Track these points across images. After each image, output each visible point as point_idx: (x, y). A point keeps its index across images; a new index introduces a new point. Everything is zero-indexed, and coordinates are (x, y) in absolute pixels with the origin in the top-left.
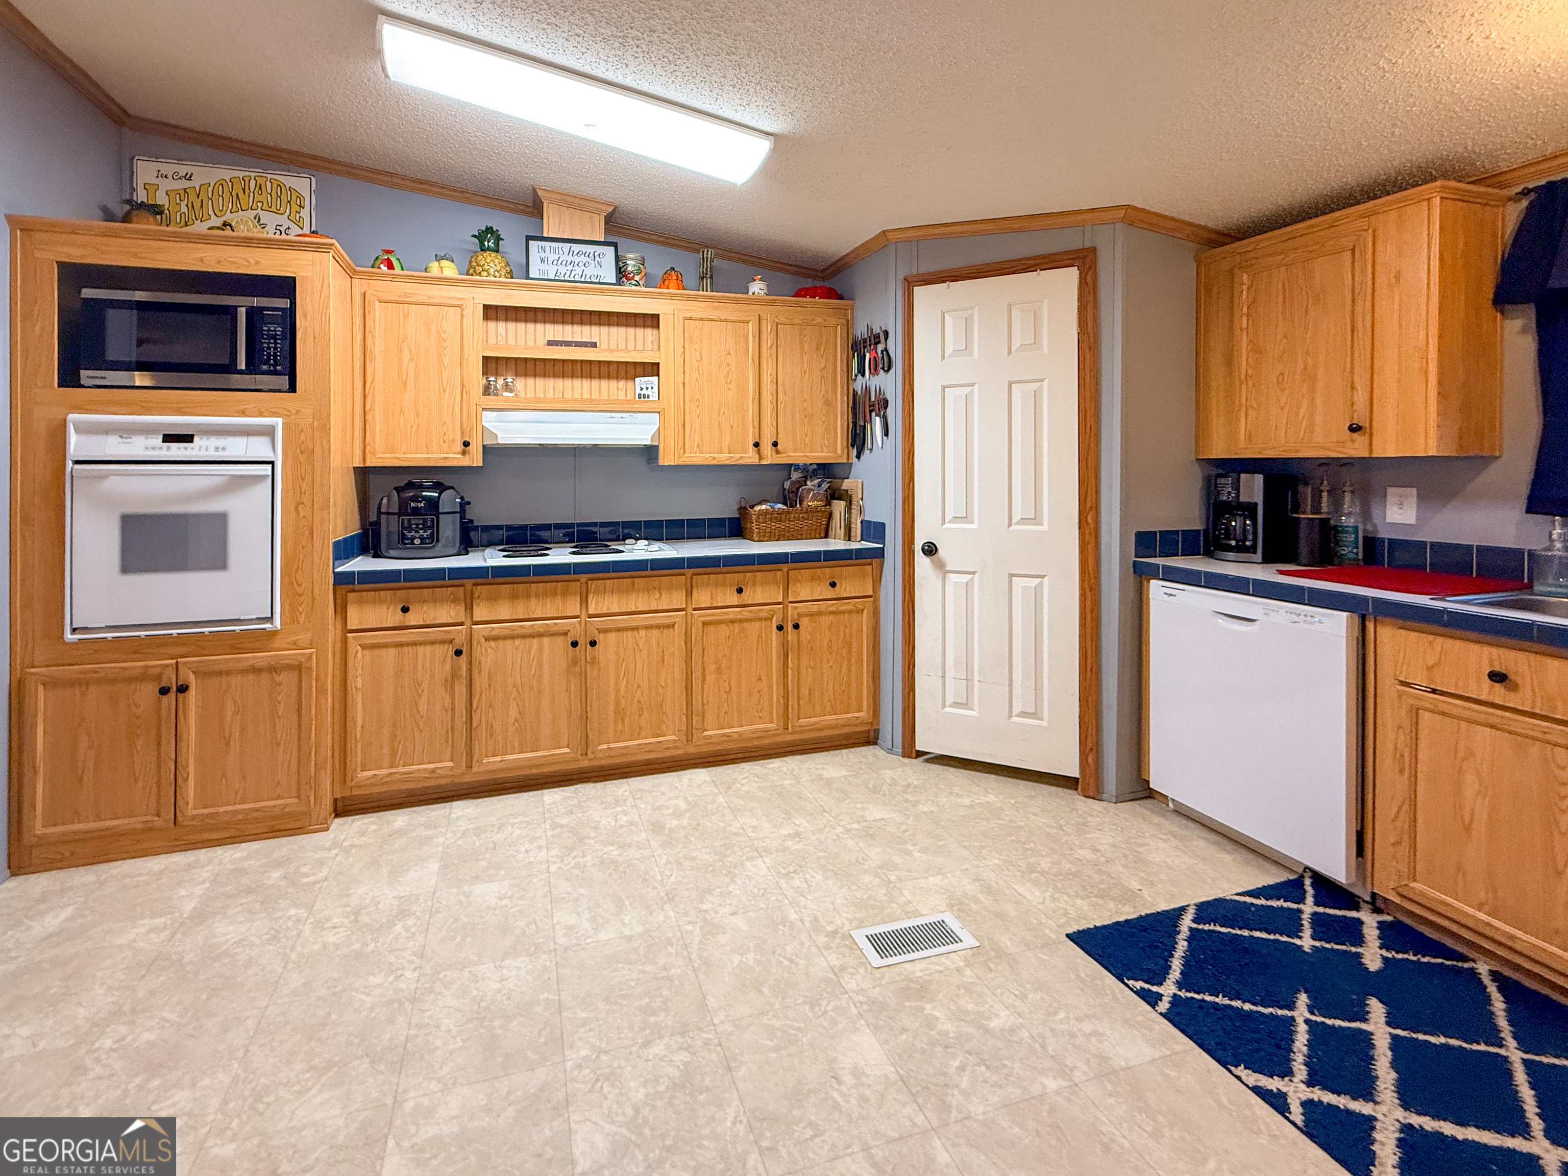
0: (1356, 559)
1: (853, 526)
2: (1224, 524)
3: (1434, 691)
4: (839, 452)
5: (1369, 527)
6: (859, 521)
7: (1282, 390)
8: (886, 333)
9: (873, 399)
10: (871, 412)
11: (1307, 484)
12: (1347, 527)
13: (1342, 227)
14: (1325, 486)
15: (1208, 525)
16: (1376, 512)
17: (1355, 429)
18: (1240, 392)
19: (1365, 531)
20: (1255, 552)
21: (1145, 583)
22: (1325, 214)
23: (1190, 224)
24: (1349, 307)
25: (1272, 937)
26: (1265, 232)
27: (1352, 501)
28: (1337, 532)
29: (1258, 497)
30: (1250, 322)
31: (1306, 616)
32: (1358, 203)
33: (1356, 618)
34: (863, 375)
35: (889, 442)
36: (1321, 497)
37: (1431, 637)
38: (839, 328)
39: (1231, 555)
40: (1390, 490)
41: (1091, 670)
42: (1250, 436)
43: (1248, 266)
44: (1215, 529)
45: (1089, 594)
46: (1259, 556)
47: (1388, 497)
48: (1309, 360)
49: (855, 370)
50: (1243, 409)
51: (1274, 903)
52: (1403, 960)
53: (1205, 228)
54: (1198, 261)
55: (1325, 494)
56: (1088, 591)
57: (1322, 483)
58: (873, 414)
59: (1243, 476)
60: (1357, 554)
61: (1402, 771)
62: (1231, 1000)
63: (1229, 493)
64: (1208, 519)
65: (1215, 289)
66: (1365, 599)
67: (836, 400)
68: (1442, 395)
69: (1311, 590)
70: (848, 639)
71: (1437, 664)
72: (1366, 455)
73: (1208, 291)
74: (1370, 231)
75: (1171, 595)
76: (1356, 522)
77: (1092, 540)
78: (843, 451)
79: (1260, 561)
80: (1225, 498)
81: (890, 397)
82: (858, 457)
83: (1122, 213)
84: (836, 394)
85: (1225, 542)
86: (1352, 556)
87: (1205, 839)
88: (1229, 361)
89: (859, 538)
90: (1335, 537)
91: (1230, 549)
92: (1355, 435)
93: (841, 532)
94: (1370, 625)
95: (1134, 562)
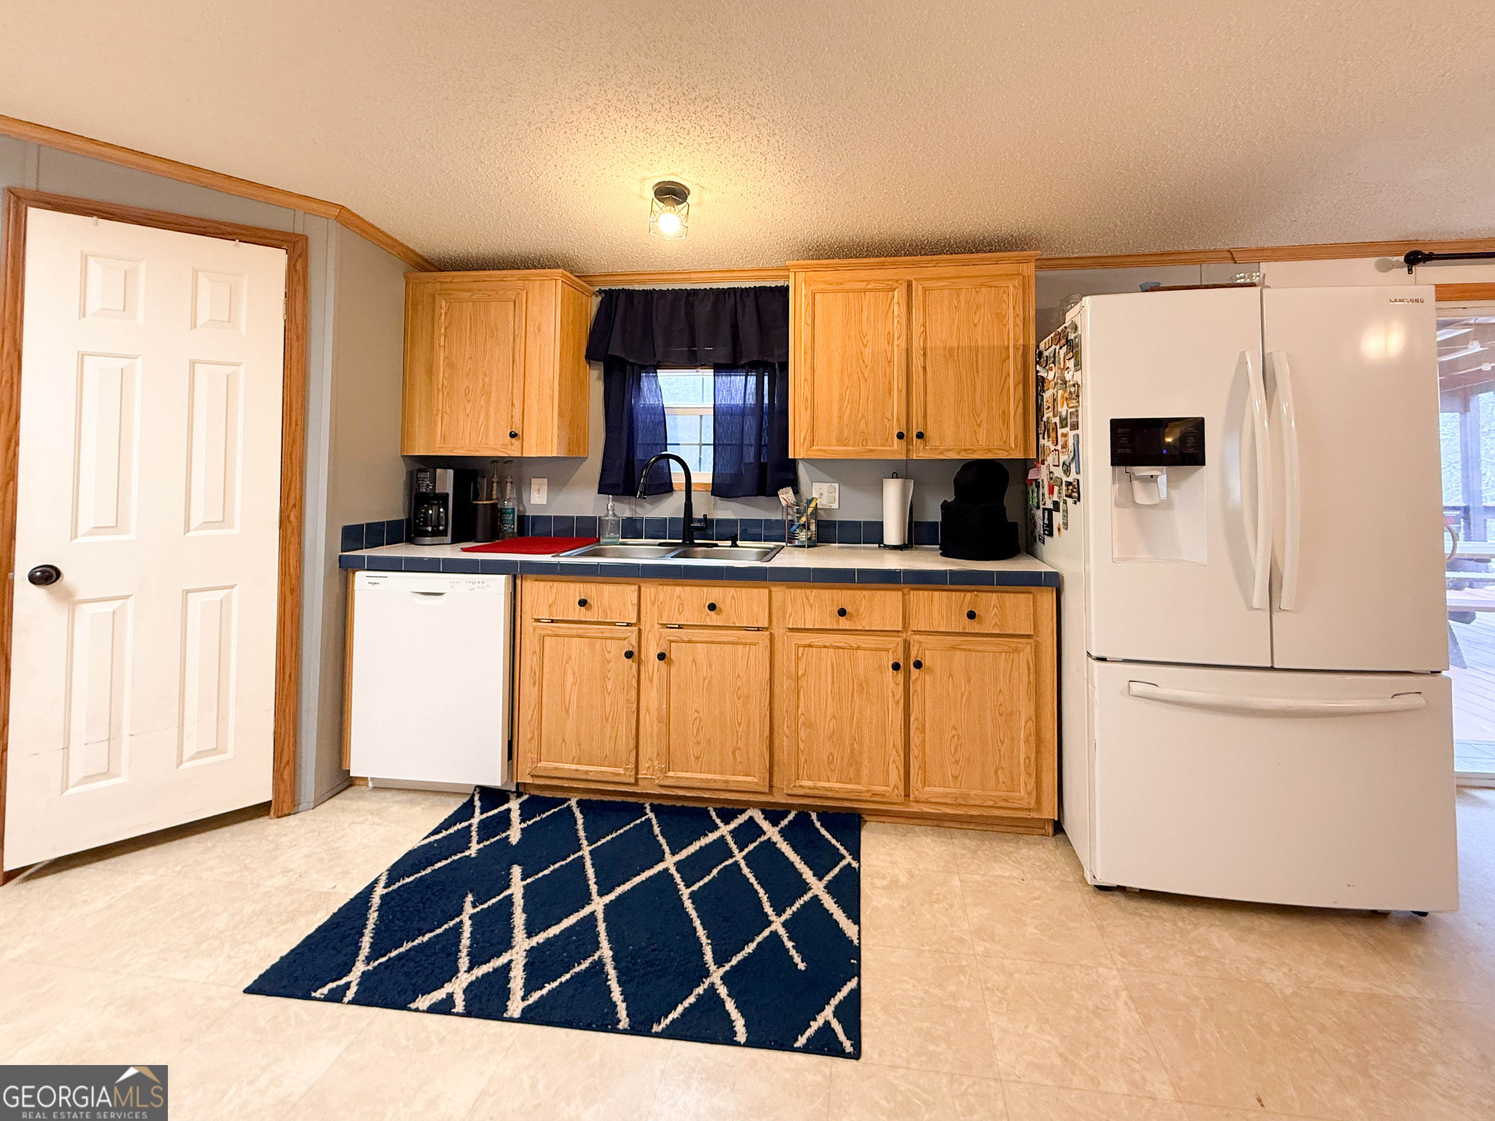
0: (513, 533)
2: (423, 513)
3: (552, 621)
5: (521, 509)
7: (469, 401)
11: (483, 477)
12: (508, 509)
13: (508, 283)
14: (495, 480)
15: (410, 514)
16: (525, 497)
17: (513, 435)
18: (438, 399)
19: (519, 510)
20: (446, 535)
21: (351, 575)
22: (499, 269)
23: (402, 245)
24: (511, 345)
25: (449, 860)
26: (460, 270)
27: (511, 490)
28: (502, 513)
29: (450, 490)
30: (447, 341)
31: (479, 583)
32: (519, 269)
33: (510, 577)
36: (492, 487)
37: (551, 584)
39: (428, 540)
40: (533, 480)
41: (290, 676)
42: (444, 437)
43: (445, 294)
44: (415, 518)
45: (289, 598)
46: (449, 538)
47: (532, 485)
48: (486, 380)
50: (440, 415)
51: (452, 830)
52: (534, 823)
53: (413, 251)
54: (407, 279)
55: (495, 485)
56: (288, 592)
57: (493, 477)
59: (438, 470)
60: (513, 529)
61: (534, 684)
62: (413, 941)
63: (428, 486)
64: (410, 508)
65: (420, 307)
66: (515, 563)
68: (560, 414)
69: (484, 562)
71: (554, 602)
72: (519, 455)
73: (415, 306)
74: (525, 291)
75: (375, 583)
76: (513, 505)
77: (295, 539)
79: (450, 542)
80: (424, 490)
83: (336, 212)
85: (424, 528)
86: (510, 530)
87: (399, 802)
88: (430, 371)
90: (500, 517)
91: (426, 534)
92: (514, 440)
94: (519, 582)
95: (340, 556)
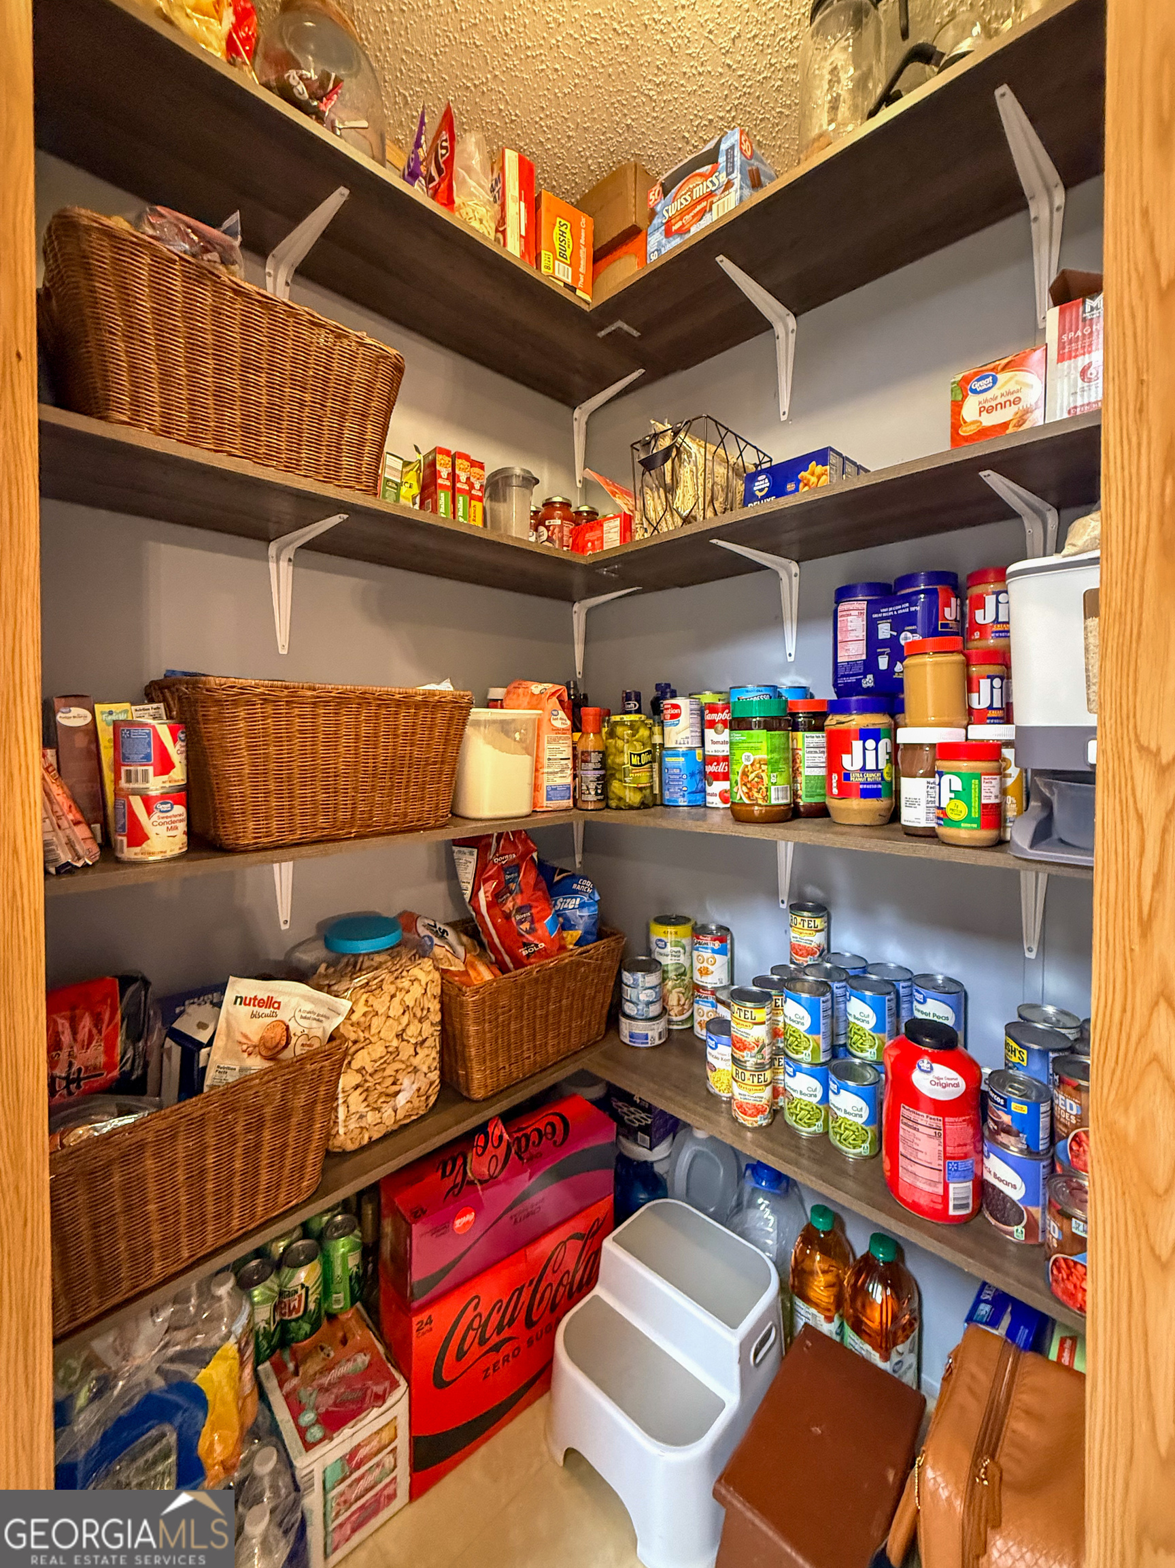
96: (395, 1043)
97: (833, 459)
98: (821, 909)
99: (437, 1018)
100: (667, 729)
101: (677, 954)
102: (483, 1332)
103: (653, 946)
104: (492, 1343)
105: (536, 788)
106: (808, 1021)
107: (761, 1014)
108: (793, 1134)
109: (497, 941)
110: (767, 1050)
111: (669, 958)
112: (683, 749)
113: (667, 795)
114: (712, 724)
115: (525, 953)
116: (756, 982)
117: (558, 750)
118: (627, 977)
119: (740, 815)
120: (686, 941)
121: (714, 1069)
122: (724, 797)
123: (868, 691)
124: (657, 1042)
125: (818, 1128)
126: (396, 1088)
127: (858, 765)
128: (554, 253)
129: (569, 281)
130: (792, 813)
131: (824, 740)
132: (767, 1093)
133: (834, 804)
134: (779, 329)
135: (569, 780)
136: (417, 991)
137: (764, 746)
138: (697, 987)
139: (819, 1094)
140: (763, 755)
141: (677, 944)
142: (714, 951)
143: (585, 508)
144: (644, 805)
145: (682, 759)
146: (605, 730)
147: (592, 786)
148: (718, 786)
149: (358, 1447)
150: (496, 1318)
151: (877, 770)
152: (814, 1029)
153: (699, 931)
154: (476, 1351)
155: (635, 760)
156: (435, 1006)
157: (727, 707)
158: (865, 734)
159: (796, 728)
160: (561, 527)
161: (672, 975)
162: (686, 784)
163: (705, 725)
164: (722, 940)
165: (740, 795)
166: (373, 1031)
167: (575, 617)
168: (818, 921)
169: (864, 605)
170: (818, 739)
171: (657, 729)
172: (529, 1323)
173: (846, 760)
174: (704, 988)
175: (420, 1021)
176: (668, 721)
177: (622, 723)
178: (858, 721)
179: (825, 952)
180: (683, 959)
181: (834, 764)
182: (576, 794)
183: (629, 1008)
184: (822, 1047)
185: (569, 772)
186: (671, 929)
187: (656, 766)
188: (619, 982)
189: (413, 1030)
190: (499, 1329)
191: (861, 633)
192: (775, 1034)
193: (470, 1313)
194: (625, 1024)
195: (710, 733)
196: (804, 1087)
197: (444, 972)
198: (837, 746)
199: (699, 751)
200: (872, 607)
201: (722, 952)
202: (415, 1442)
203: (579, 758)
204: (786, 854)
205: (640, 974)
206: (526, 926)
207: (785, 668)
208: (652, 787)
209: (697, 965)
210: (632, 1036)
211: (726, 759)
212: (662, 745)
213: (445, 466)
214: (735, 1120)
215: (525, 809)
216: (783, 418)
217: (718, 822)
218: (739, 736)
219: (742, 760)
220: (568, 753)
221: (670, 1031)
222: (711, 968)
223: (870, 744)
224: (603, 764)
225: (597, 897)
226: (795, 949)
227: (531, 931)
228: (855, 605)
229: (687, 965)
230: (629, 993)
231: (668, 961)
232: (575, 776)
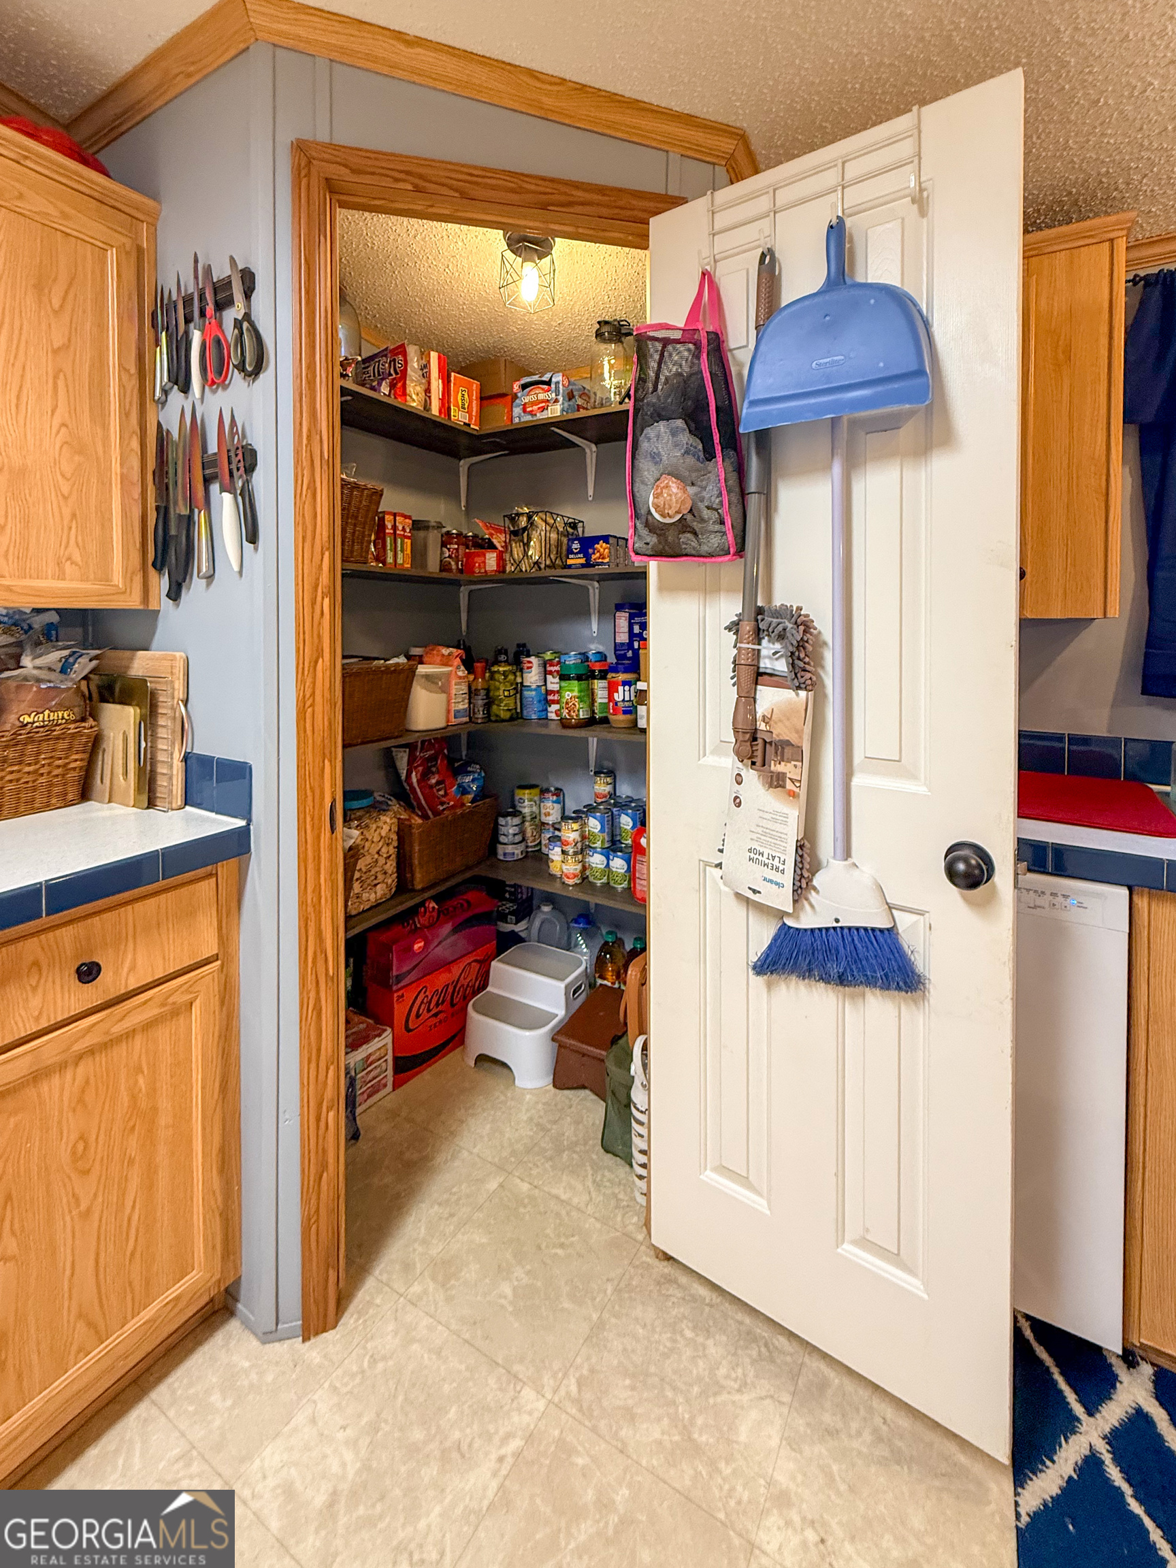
1: (161, 769)
4: (118, 579)
6: (177, 756)
8: (248, 280)
9: (213, 448)
10: (207, 481)
34: (186, 388)
35: (258, 559)
38: (112, 255)
49: (161, 375)
58: (215, 488)
67: (106, 440)
70: (143, 1104)
78: (128, 575)
81: (259, 439)
82: (175, 594)
84: (105, 427)
89: (179, 801)
93: (128, 784)
96: (376, 856)
97: (611, 540)
98: (611, 773)
99: (396, 844)
100: (524, 675)
101: (531, 806)
102: (429, 1007)
103: (517, 803)
104: (433, 1012)
105: (448, 711)
106: (599, 827)
107: (575, 826)
108: (592, 885)
109: (423, 802)
110: (579, 845)
111: (527, 809)
112: (534, 686)
113: (525, 713)
114: (551, 673)
115: (441, 808)
116: (574, 812)
117: (459, 689)
118: (502, 821)
119: (565, 724)
120: (536, 798)
121: (553, 861)
122: (557, 713)
123: (629, 659)
124: (520, 857)
125: (604, 880)
126: (376, 882)
127: (621, 698)
128: (458, 407)
129: (467, 421)
130: (591, 722)
131: (606, 685)
132: (579, 867)
133: (611, 717)
134: (588, 451)
135: (467, 706)
136: (386, 828)
137: (576, 689)
138: (543, 824)
139: (605, 863)
140: (576, 693)
141: (530, 800)
142: (553, 802)
143: (470, 534)
144: (512, 719)
145: (534, 693)
146: (487, 675)
147: (481, 709)
148: (554, 707)
149: (370, 1055)
150: (435, 999)
151: (630, 701)
152: (602, 831)
153: (544, 791)
154: (425, 1015)
155: (506, 693)
156: (395, 837)
157: (559, 663)
158: (624, 683)
159: (594, 677)
160: (457, 550)
161: (528, 818)
162: (537, 707)
163: (546, 673)
164: (558, 795)
165: (565, 713)
166: (366, 849)
167: (461, 595)
168: (608, 779)
169: (627, 615)
170: (603, 683)
171: (518, 674)
172: (452, 1005)
173: (616, 695)
174: (548, 824)
175: (388, 844)
176: (525, 670)
177: (498, 672)
178: (622, 677)
179: (613, 795)
180: (535, 809)
181: (610, 698)
182: (471, 712)
183: (502, 839)
184: (607, 839)
185: (467, 701)
186: (527, 791)
187: (518, 695)
188: (496, 824)
189: (384, 850)
190: (437, 1005)
191: (626, 630)
192: (583, 837)
193: (422, 996)
194: (500, 847)
195: (549, 678)
196: (597, 860)
197: (399, 819)
198: (612, 689)
199: (543, 688)
200: (631, 617)
201: (557, 802)
202: (395, 1059)
203: (472, 693)
204: (593, 743)
205: (509, 818)
206: (442, 793)
207: (592, 640)
208: (516, 709)
209: (543, 811)
210: (505, 854)
211: (558, 692)
212: (522, 683)
213: (389, 521)
214: (564, 883)
215: (442, 724)
216: (590, 499)
217: (554, 729)
218: (564, 684)
219: (567, 695)
220: (466, 690)
221: (527, 852)
222: (551, 812)
223: (627, 688)
224: (487, 695)
225: (483, 774)
226: (597, 795)
227: (446, 794)
228: (623, 614)
229: (537, 812)
230: (503, 830)
231: (526, 811)
232: (470, 703)
